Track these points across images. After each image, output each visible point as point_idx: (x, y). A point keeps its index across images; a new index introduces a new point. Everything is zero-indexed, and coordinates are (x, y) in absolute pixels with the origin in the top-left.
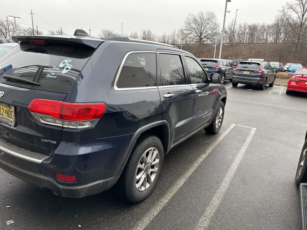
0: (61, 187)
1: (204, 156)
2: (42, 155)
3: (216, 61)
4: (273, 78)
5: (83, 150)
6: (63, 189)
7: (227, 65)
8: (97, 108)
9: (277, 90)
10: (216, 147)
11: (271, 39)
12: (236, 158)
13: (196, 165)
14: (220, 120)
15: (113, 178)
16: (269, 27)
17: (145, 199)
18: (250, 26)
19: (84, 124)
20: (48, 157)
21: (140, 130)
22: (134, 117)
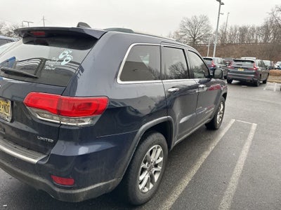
0: (58, 190)
1: (207, 153)
2: (39, 154)
3: (211, 59)
4: (266, 75)
5: (83, 150)
6: (60, 193)
7: (221, 63)
8: (98, 103)
9: (271, 87)
10: (218, 144)
11: (260, 40)
12: (241, 156)
13: (200, 163)
14: (221, 115)
15: (114, 180)
16: (258, 29)
17: (148, 201)
18: (240, 28)
19: (84, 120)
20: (44, 156)
21: (144, 126)
22: (136, 112)
